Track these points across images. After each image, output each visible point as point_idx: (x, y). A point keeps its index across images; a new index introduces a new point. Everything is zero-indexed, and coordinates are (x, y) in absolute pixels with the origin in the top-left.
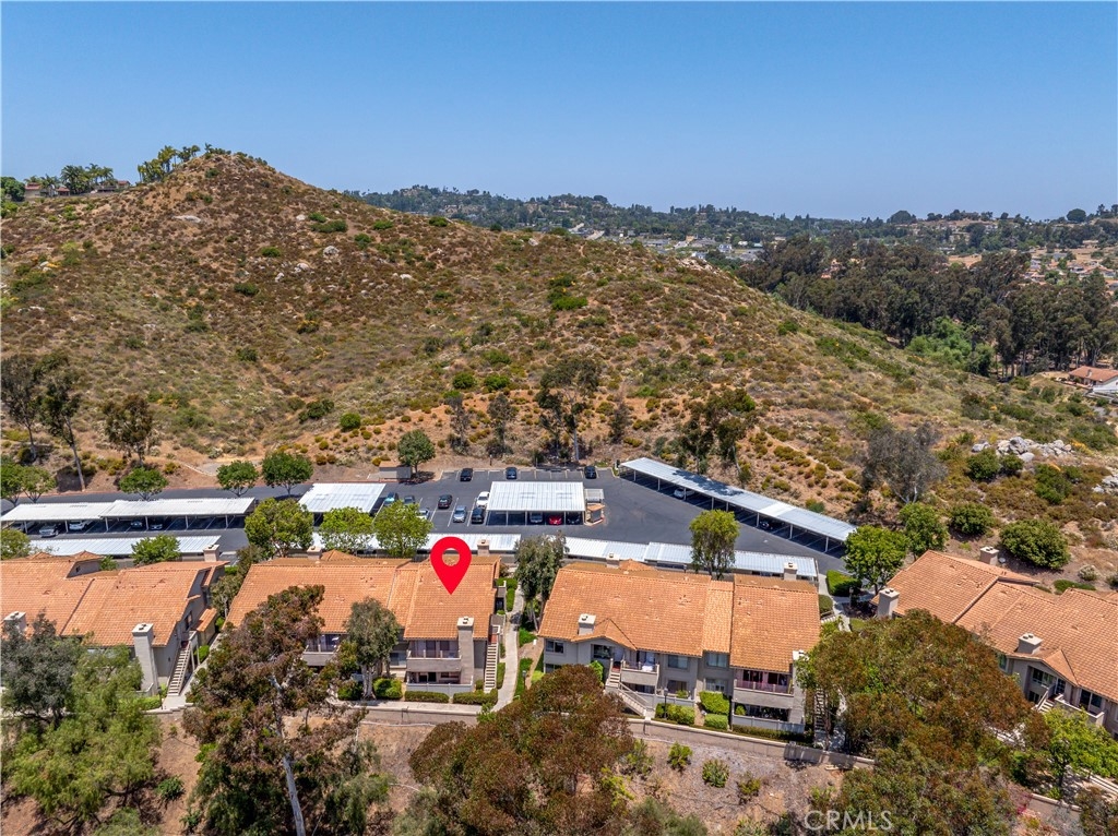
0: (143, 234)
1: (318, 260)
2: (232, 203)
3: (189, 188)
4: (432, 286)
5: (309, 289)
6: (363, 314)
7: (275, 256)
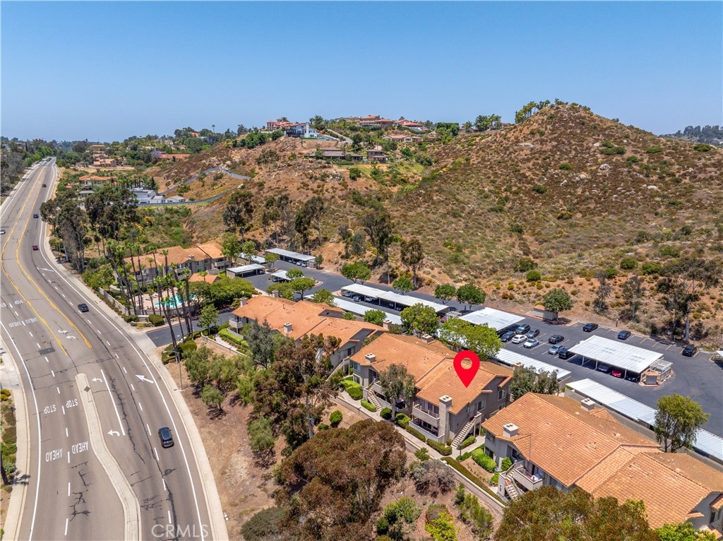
0: (498, 153)
1: (594, 173)
2: (556, 135)
3: (535, 126)
4: (671, 195)
5: (579, 191)
6: (607, 211)
7: (567, 169)
